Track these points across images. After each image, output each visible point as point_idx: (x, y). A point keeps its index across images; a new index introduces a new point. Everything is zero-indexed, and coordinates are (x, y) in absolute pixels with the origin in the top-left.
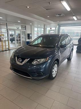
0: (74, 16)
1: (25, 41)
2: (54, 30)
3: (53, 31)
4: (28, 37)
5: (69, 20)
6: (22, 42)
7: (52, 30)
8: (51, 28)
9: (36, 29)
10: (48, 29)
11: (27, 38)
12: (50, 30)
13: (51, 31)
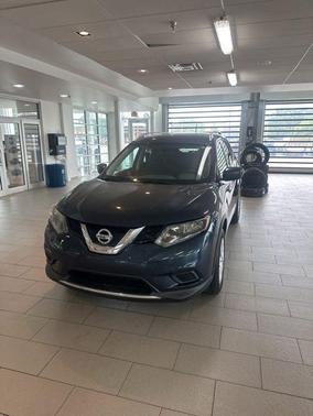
0: (232, 72)
1: (40, 166)
2: (146, 121)
3: (144, 125)
4: (50, 147)
5: (210, 84)
6: (26, 169)
7: (138, 121)
8: (134, 114)
9: (78, 116)
10: (125, 115)
11: (47, 151)
12: (131, 121)
13: (134, 124)
